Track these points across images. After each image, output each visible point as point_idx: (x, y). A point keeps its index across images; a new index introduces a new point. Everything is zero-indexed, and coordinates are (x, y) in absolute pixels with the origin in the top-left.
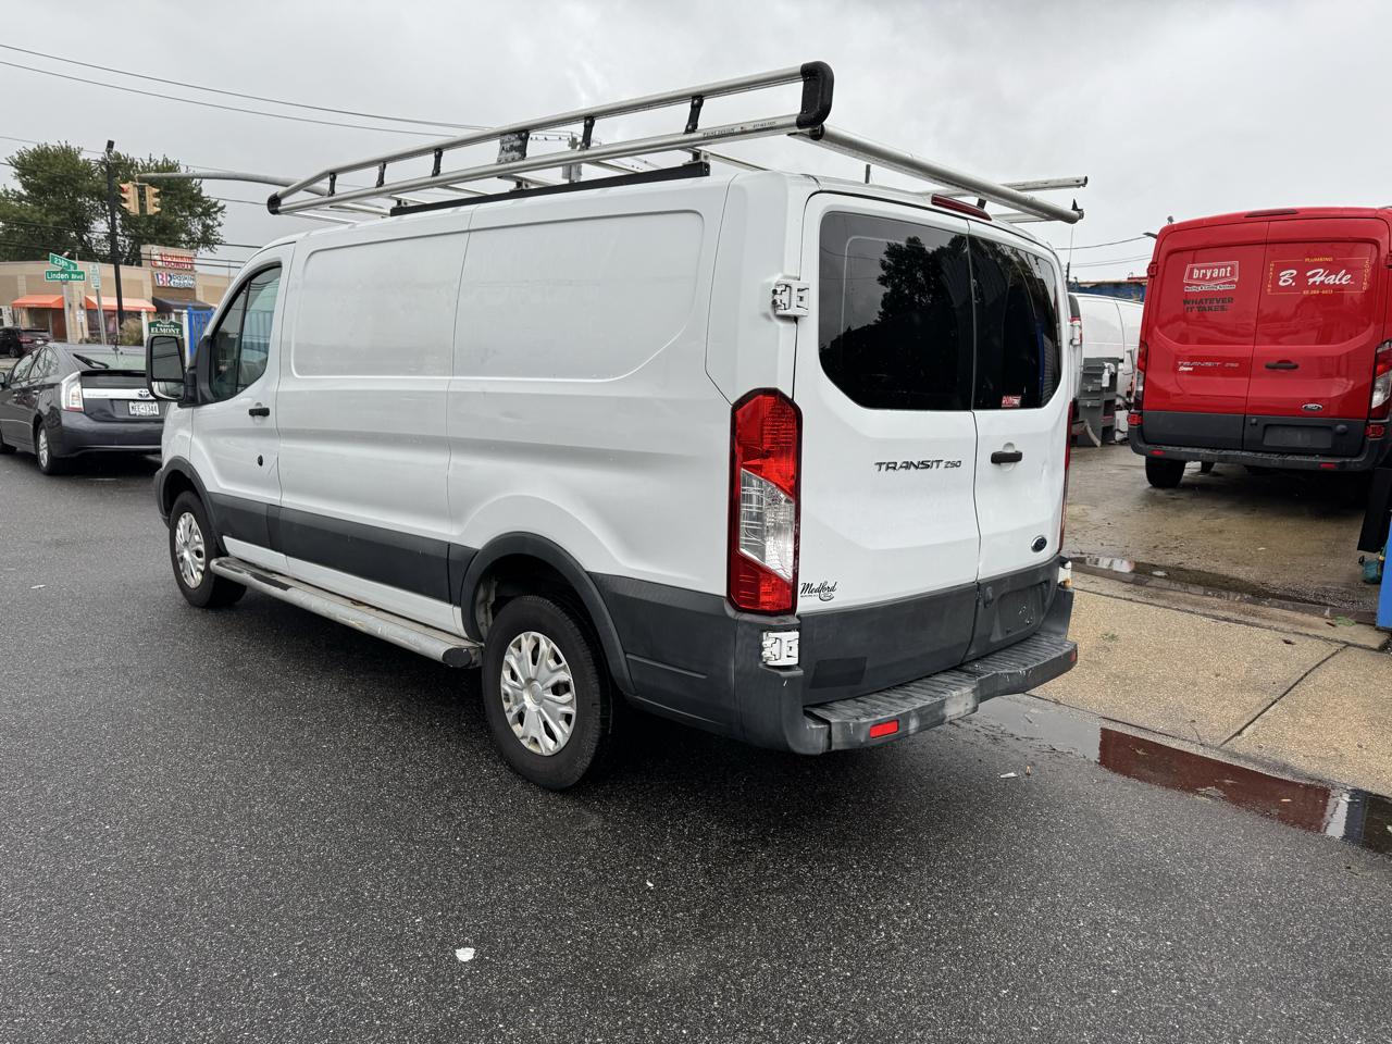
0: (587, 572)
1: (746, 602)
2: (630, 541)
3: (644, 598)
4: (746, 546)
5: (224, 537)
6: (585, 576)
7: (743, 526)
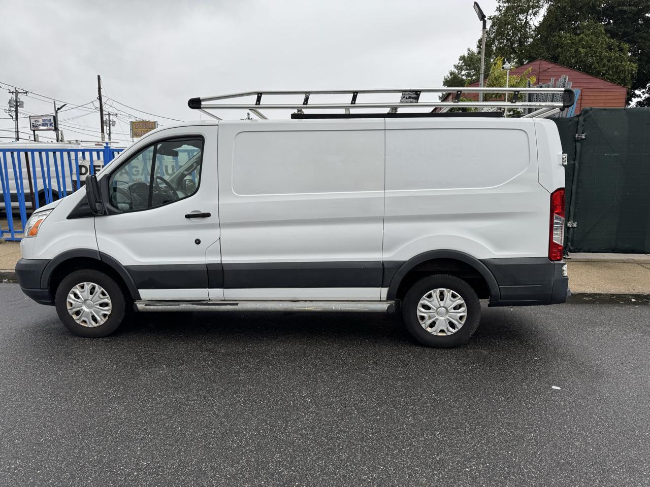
0: (479, 260)
1: (554, 257)
2: (499, 246)
3: (511, 263)
4: (555, 240)
5: (139, 290)
6: (478, 261)
7: (554, 233)
